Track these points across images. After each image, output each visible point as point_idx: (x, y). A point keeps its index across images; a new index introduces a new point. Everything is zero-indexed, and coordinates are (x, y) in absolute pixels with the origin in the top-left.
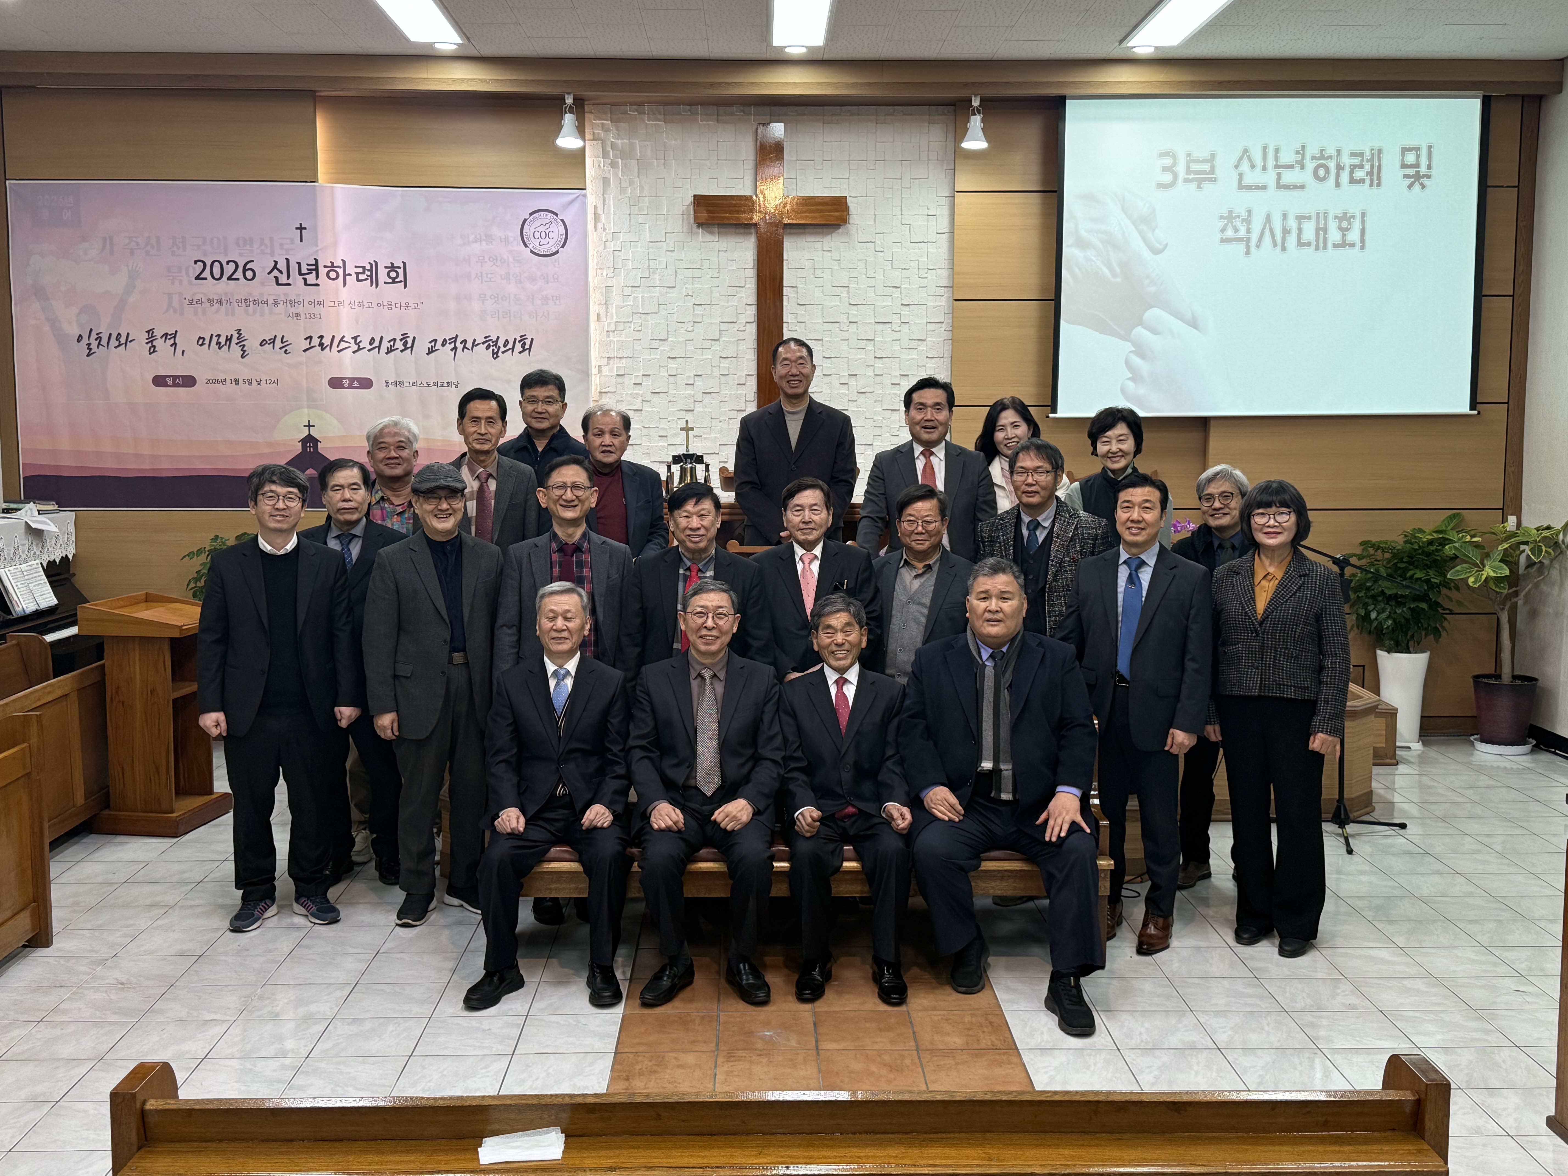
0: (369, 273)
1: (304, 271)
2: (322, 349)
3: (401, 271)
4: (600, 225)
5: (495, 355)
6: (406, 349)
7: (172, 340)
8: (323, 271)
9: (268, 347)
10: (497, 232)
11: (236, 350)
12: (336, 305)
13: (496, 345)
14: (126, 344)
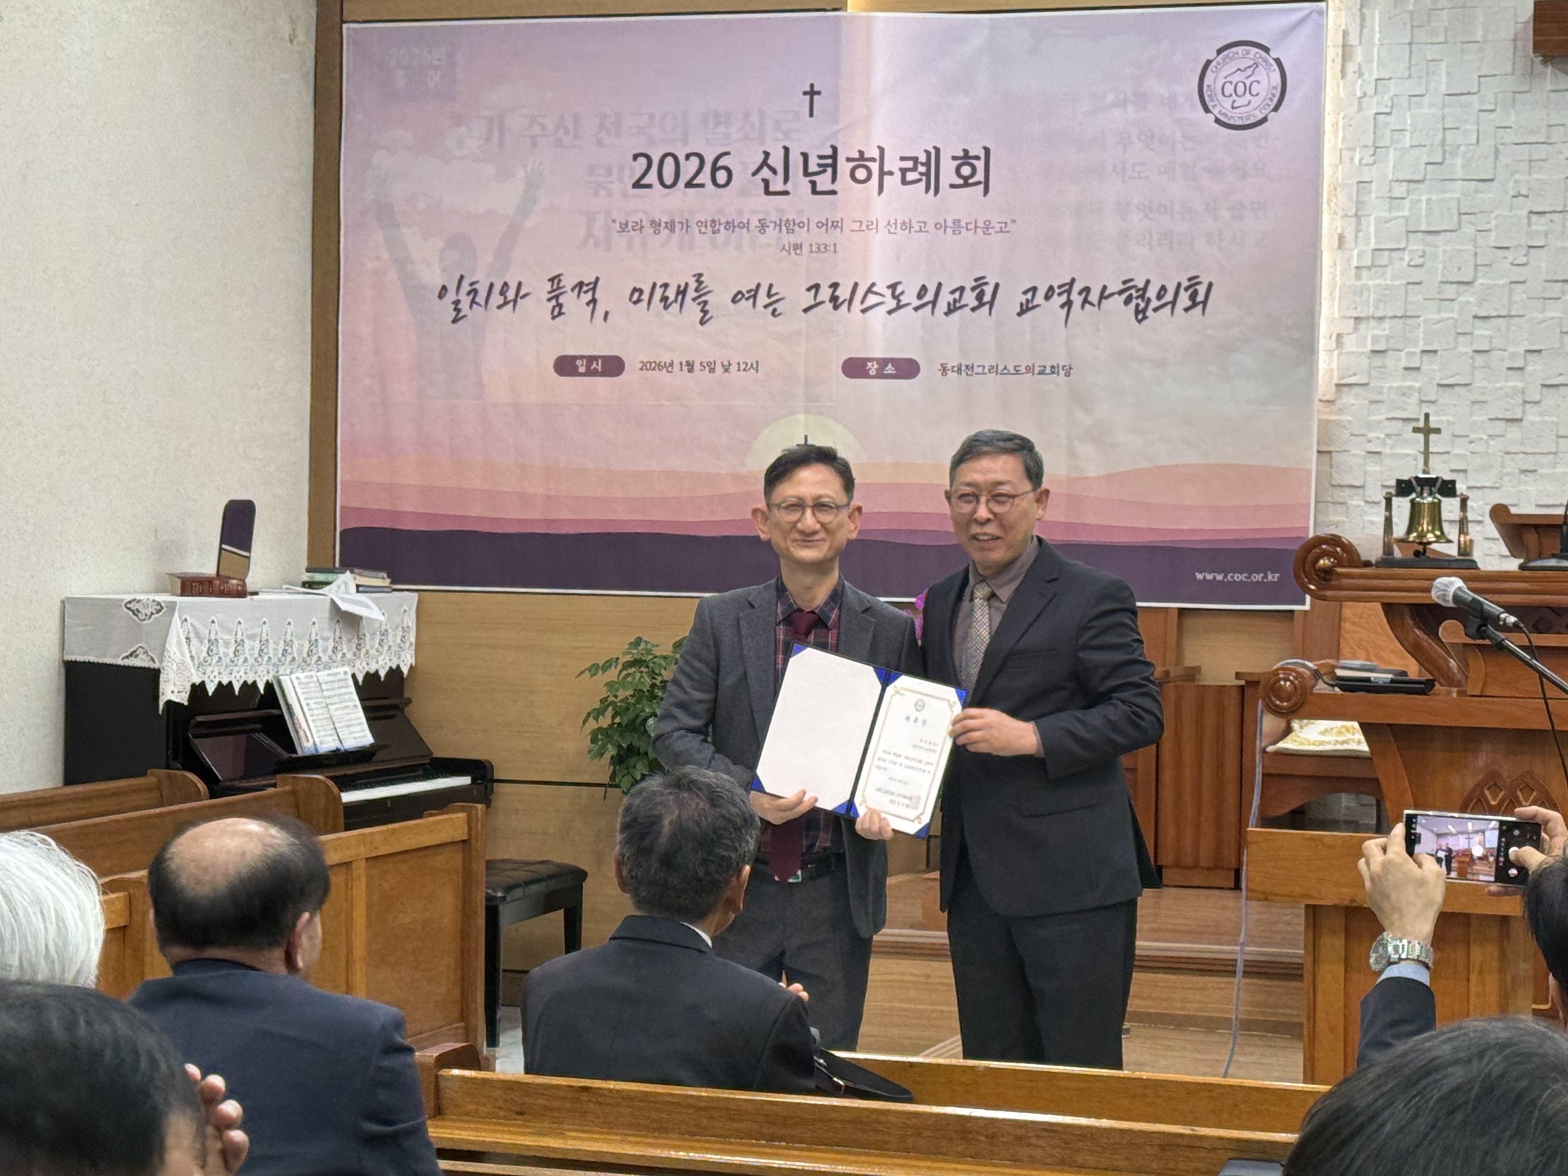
0: (922, 169)
1: (813, 168)
2: (836, 307)
3: (980, 165)
4: (1351, 67)
5: (1141, 314)
6: (981, 304)
7: (590, 293)
8: (844, 168)
9: (745, 304)
10: (1157, 88)
11: (693, 311)
12: (864, 227)
13: (1142, 297)
14: (515, 301)
